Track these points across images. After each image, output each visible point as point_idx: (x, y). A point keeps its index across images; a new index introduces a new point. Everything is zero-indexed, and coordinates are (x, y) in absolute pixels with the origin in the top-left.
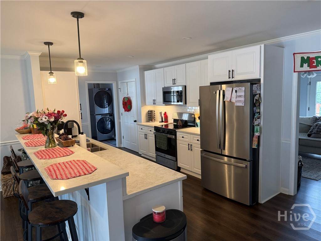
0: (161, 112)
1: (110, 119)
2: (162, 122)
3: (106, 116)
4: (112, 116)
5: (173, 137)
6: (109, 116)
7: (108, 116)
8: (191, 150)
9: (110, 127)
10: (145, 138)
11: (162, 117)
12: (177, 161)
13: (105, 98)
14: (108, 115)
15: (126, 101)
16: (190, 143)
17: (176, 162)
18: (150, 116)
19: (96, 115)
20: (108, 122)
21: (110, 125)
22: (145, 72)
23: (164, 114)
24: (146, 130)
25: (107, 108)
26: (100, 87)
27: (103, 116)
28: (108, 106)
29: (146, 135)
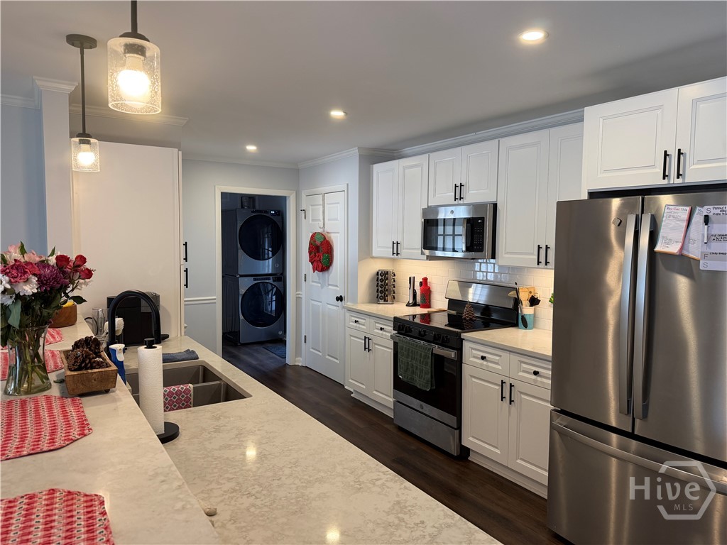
0: (413, 276)
1: (275, 289)
2: (415, 304)
3: (267, 279)
4: (281, 281)
5: (453, 354)
6: (274, 281)
7: (271, 281)
8: (511, 401)
9: (274, 308)
10: (365, 349)
11: (414, 290)
12: (459, 427)
13: (266, 236)
14: (271, 277)
15: (318, 242)
16: (508, 381)
17: (458, 431)
18: (383, 287)
19: (241, 276)
20: (270, 296)
21: (274, 303)
22: (375, 166)
23: (421, 283)
24: (369, 327)
25: (271, 260)
26: (257, 208)
27: (260, 279)
28: (273, 255)
29: (367, 339)
